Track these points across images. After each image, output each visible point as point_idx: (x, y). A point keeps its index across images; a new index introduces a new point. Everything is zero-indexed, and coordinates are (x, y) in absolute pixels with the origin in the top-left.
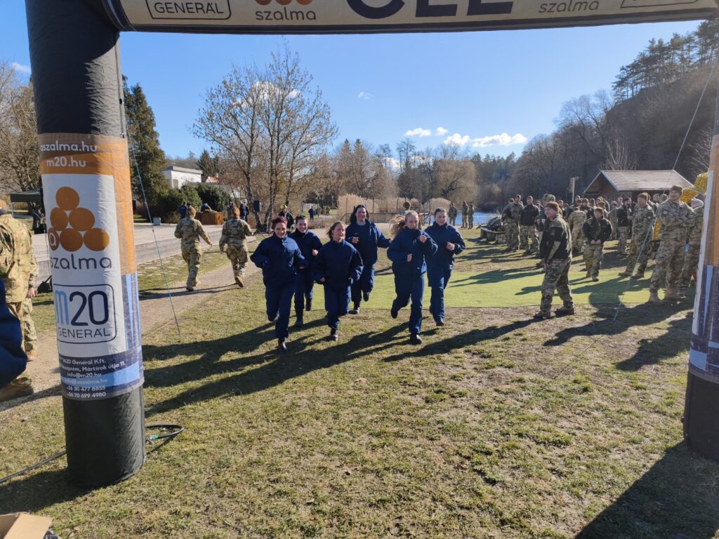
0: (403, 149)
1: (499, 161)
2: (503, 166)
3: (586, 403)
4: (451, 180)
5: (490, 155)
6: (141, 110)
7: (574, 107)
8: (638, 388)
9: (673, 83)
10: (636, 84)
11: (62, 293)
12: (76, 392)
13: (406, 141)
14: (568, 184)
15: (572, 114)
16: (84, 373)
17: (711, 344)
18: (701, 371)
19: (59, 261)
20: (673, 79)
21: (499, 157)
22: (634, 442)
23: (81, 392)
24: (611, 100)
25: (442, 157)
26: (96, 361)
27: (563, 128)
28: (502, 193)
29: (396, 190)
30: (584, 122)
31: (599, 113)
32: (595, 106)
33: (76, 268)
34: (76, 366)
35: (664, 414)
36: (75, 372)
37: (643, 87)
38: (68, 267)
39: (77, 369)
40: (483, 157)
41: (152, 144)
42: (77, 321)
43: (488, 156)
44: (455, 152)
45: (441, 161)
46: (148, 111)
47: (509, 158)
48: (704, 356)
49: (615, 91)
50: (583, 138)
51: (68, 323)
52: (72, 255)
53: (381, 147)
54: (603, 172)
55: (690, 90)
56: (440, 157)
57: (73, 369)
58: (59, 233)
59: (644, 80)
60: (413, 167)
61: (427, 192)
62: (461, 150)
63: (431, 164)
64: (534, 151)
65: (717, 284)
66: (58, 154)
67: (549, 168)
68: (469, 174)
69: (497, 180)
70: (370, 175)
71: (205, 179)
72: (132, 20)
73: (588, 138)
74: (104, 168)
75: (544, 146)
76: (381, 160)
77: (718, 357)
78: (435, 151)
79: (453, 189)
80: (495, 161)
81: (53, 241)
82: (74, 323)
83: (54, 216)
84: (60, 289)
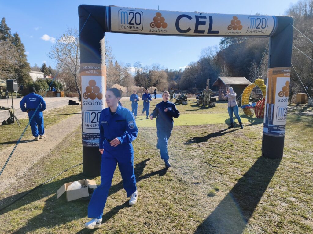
0: (136, 65)
1: (176, 72)
2: (177, 73)
3: (233, 149)
4: (157, 80)
5: (172, 69)
6: (19, 44)
7: (205, 51)
8: (246, 145)
9: (241, 44)
10: (228, 43)
11: (89, 113)
12: (91, 144)
13: (138, 62)
14: (206, 82)
15: (205, 54)
16: (94, 138)
17: (269, 125)
18: (267, 133)
19: (88, 103)
20: (241, 42)
21: (175, 70)
22: (249, 156)
23: (93, 144)
24: (219, 49)
25: (153, 70)
26: (98, 134)
27: (201, 60)
28: (178, 85)
29: (135, 82)
30: (209, 57)
31: (215, 54)
32: (213, 51)
33: (94, 105)
34: (91, 136)
35: (255, 150)
36: (91, 138)
37: (230, 44)
38: (91, 104)
39: (92, 137)
40: (169, 70)
41: (24, 60)
42: (93, 121)
43: (171, 70)
44: (158, 68)
45: (152, 71)
46: (22, 45)
47: (180, 71)
48: (267, 129)
49: (220, 46)
50: (209, 63)
51: (90, 122)
52: (93, 101)
53: (127, 64)
54: (220, 77)
55: (248, 47)
56: (152, 69)
57: (91, 137)
58: (89, 94)
59: (230, 41)
60: (141, 73)
61: (147, 84)
62: (161, 67)
63: (148, 72)
64: (190, 68)
65: (270, 108)
66: (91, 69)
67: (196, 75)
68: (164, 77)
69: (175, 80)
70: (123, 76)
71: (45, 76)
72: (112, 30)
73: (211, 63)
74: (102, 74)
75: (194, 66)
76: (127, 70)
77: (271, 129)
78: (150, 67)
79: (158, 83)
80: (174, 72)
81: (86, 96)
82: (92, 122)
83: (87, 89)
84: (87, 111)
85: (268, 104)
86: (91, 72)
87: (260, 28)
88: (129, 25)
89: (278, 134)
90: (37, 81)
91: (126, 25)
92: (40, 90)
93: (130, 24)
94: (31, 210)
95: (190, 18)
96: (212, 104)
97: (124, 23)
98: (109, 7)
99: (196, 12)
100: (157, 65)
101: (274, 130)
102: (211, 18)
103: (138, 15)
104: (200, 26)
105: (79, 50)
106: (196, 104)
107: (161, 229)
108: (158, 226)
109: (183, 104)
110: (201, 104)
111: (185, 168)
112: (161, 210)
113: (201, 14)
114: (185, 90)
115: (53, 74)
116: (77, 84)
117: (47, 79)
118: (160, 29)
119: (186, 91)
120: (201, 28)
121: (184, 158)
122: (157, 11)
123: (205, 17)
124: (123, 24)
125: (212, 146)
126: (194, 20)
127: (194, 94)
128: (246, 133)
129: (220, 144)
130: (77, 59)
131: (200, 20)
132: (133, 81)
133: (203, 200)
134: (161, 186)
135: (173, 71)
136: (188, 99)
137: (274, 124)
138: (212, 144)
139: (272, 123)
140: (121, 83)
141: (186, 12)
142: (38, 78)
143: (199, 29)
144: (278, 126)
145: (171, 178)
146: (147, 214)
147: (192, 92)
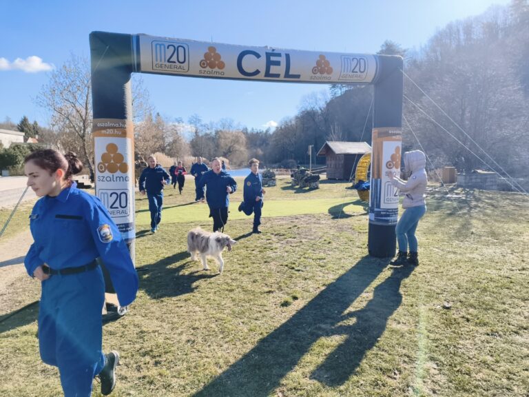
0: (192, 122)
1: (261, 133)
2: (264, 136)
3: (330, 247)
4: (229, 145)
8: (351, 241)
10: (343, 87)
11: (106, 193)
13: (195, 116)
14: (307, 150)
17: (376, 209)
18: (373, 221)
19: (105, 178)
21: (260, 130)
22: (350, 256)
24: (329, 97)
25: (222, 129)
26: (121, 226)
27: (301, 113)
28: (264, 155)
29: (190, 150)
30: (314, 110)
33: (114, 181)
37: (347, 89)
38: (110, 180)
40: (249, 130)
42: (113, 206)
43: (253, 129)
44: (230, 126)
45: (221, 131)
47: (267, 131)
48: (373, 214)
49: (331, 91)
50: (314, 120)
52: (113, 175)
54: (327, 142)
56: (220, 128)
58: (106, 164)
60: (200, 135)
61: (212, 153)
62: (235, 124)
63: (214, 133)
64: (283, 127)
65: (376, 186)
66: (109, 128)
67: (294, 139)
68: (241, 141)
69: (260, 146)
70: (169, 140)
71: (26, 140)
72: (142, 69)
73: (316, 120)
74: (128, 135)
75: (290, 124)
76: (176, 129)
77: (378, 214)
78: (217, 124)
79: (230, 152)
80: (257, 133)
81: (101, 168)
82: (111, 207)
83: (104, 157)
84: (104, 191)
85: (374, 180)
86: (110, 131)
87: (357, 72)
88: (168, 64)
89: (387, 221)
90: (11, 147)
91: (163, 62)
92: (16, 163)
93: (169, 61)
94: (17, 337)
95: (258, 56)
96: (313, 185)
97: (161, 61)
98: (138, 37)
99: (266, 47)
100: (229, 121)
101: (382, 216)
102: (288, 56)
103: (181, 50)
104: (272, 67)
105: (90, 95)
106: (290, 185)
107: (209, 346)
108: (205, 343)
109: (269, 186)
110: (298, 185)
111: (256, 275)
112: (213, 325)
113: (273, 50)
114: (276, 162)
115: (42, 136)
116: (85, 153)
117: (29, 144)
118: (214, 70)
119: (277, 165)
120: (274, 69)
121: (255, 261)
122: (209, 43)
123: (279, 55)
124: (159, 62)
125: (301, 244)
126: (263, 59)
127: (289, 170)
128: (355, 225)
129: (312, 241)
130: (86, 109)
131: (273, 58)
132: (188, 148)
133: (272, 311)
134: (217, 298)
135: (255, 131)
136: (277, 177)
137: (382, 207)
138: (301, 242)
139: (378, 206)
140: (166, 151)
141: (252, 47)
142: (13, 143)
143: (271, 72)
144: (387, 210)
145: (233, 288)
146: (192, 331)
147: (287, 167)
